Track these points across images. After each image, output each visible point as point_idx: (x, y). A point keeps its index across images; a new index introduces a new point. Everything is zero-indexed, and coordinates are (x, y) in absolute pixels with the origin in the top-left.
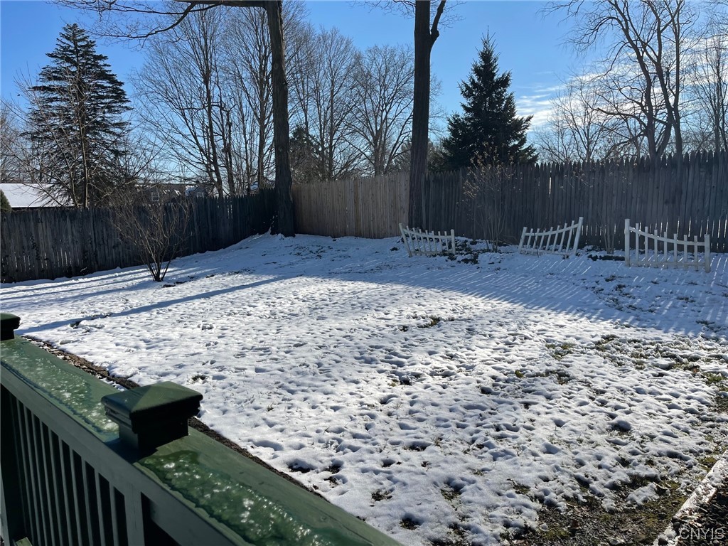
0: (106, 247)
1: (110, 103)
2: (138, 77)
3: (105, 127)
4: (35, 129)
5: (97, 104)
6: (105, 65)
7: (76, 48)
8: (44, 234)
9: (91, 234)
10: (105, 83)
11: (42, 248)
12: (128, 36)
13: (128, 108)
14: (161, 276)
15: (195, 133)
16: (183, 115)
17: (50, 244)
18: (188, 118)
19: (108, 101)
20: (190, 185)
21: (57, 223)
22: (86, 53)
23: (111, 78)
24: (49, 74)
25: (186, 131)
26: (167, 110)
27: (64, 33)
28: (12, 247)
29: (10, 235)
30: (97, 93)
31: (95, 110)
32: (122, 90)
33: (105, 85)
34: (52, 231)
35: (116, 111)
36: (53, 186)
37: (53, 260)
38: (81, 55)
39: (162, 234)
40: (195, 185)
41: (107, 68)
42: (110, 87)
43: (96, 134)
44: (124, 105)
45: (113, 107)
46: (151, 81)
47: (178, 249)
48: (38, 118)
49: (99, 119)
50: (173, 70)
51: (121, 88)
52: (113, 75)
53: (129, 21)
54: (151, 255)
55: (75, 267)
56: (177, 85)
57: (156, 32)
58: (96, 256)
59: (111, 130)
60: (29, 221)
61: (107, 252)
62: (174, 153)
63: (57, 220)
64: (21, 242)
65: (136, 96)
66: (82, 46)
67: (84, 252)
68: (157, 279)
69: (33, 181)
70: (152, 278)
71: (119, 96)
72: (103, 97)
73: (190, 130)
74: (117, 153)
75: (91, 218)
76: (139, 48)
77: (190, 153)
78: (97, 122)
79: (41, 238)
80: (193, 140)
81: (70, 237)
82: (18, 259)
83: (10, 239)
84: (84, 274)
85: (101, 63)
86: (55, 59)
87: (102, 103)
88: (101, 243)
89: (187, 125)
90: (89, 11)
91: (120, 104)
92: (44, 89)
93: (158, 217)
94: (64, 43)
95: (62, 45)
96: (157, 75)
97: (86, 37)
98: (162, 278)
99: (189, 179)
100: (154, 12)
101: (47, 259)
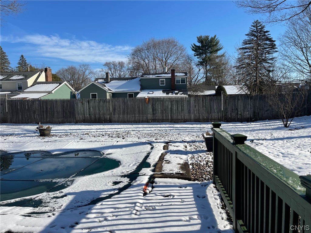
0: (263, 111)
1: (269, 50)
2: (282, 37)
3: (265, 60)
4: (238, 64)
5: (263, 52)
6: (268, 35)
7: (257, 30)
8: (240, 104)
9: (258, 105)
10: (268, 42)
11: (239, 110)
12: (281, 20)
13: (276, 51)
14: (288, 125)
15: (308, 59)
16: (302, 51)
17: (242, 108)
18: (304, 51)
19: (268, 49)
20: (302, 83)
21: (245, 100)
22: (260, 31)
23: (270, 40)
24: (245, 43)
25: (303, 58)
26: (295, 50)
27: (253, 25)
28: (229, 109)
29: (229, 105)
30: (263, 47)
31: (262, 54)
32: (274, 44)
33: (268, 43)
34: (243, 104)
35: (271, 53)
36: (243, 86)
37: (242, 115)
38: (259, 33)
39: (290, 106)
40: (305, 83)
41: (269, 36)
42: (269, 44)
43: (261, 64)
44: (275, 50)
45: (270, 52)
46: (288, 37)
47: (298, 113)
48: (240, 60)
49: (263, 58)
50: (299, 31)
51: (274, 43)
52: (271, 38)
53: (282, 14)
54: (284, 116)
55: (250, 118)
56: (300, 37)
57: (294, 16)
58: (259, 114)
59: (268, 62)
60: (236, 99)
61: (263, 113)
62: (296, 69)
63: (245, 99)
64: (232, 107)
65: (280, 45)
66: (259, 29)
67: (254, 112)
68: (286, 126)
69: (236, 84)
70: (283, 126)
71: (273, 46)
72: (266, 48)
73: (305, 57)
74: (269, 71)
75: (258, 99)
76: (286, 24)
77: (304, 68)
78: (263, 59)
79: (239, 106)
80: (306, 62)
81: (249, 106)
82: (230, 114)
83: (229, 106)
84: (253, 121)
85: (267, 34)
86: (248, 36)
87: (265, 51)
88: (261, 109)
89: (304, 55)
90: (265, 13)
91: (273, 50)
92: (243, 48)
93: (289, 99)
94: (252, 29)
95: (252, 30)
96: (291, 35)
97: (261, 25)
98: (288, 126)
99: (302, 81)
100: (294, 7)
101: (240, 114)
